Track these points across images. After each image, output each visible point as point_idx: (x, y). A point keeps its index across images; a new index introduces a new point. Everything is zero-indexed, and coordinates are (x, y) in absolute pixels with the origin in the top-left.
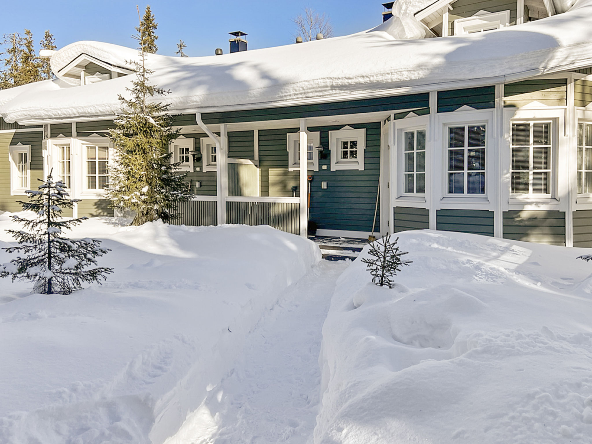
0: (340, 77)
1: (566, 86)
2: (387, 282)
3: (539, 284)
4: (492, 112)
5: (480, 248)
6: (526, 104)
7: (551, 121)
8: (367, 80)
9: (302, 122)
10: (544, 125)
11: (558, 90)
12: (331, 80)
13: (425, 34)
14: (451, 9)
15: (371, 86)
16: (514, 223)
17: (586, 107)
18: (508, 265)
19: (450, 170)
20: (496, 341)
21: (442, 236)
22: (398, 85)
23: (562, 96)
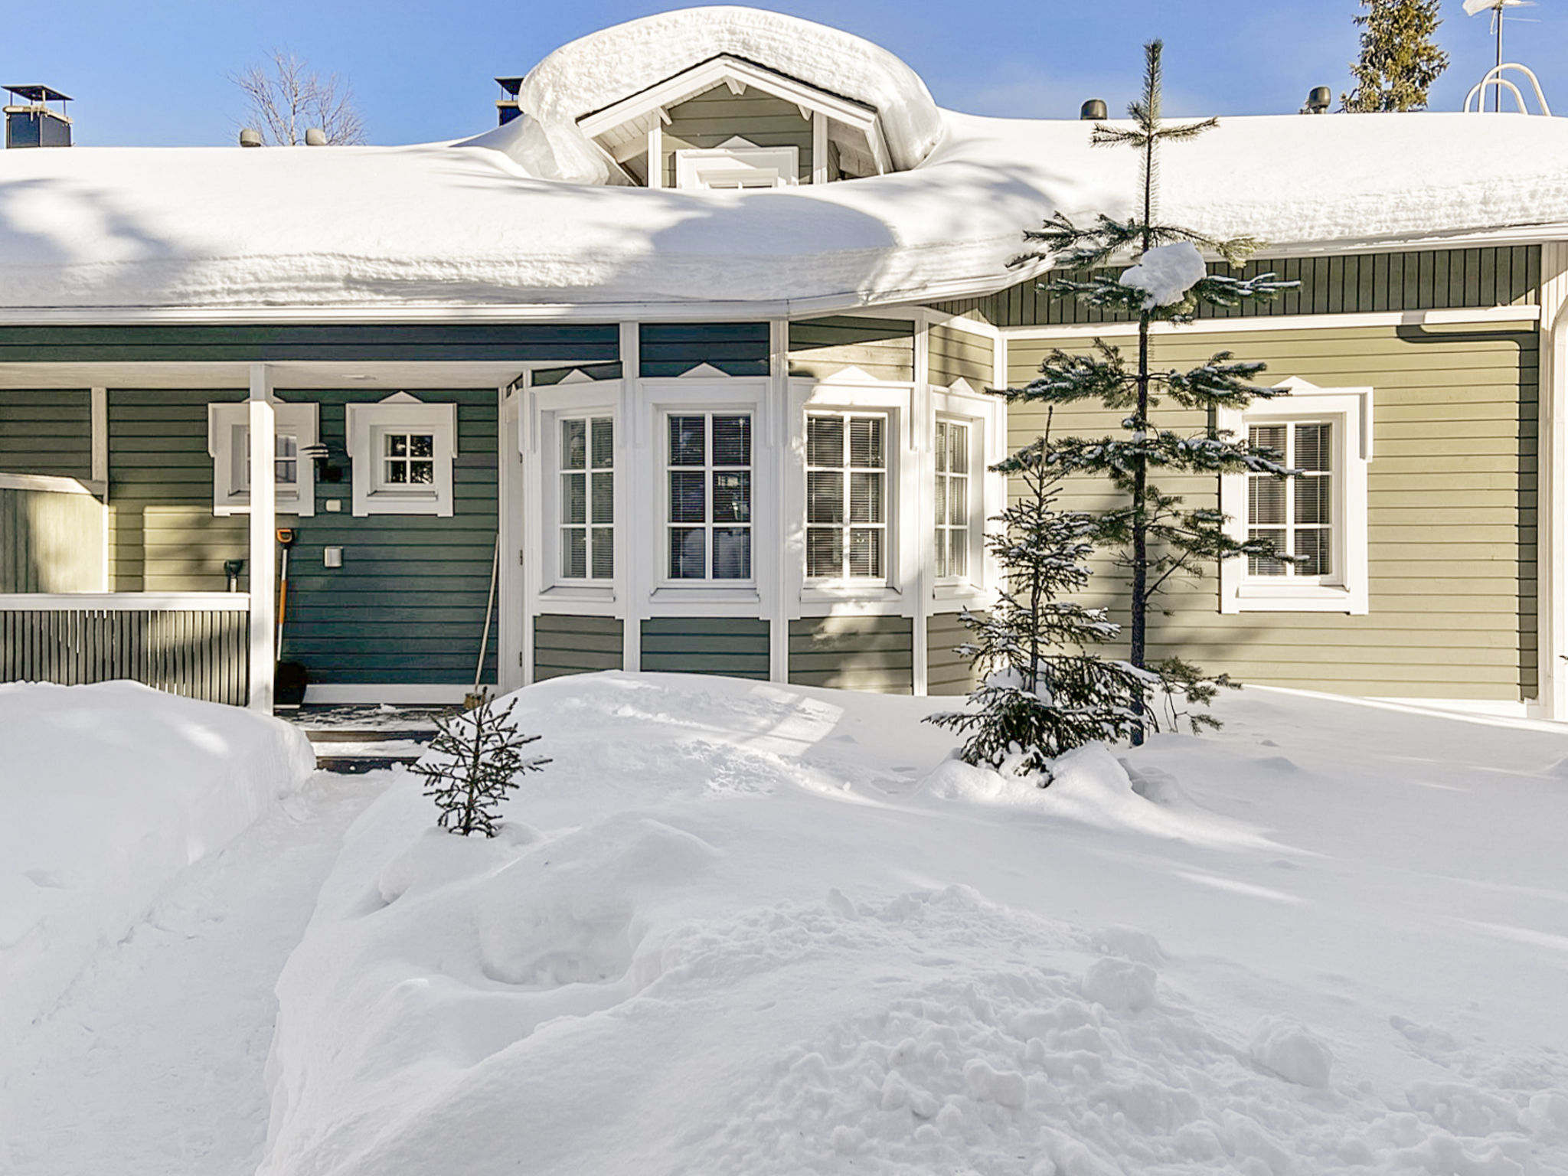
0: (371, 256)
1: (912, 338)
2: (481, 822)
3: (847, 786)
4: (765, 384)
5: (733, 710)
6: (834, 373)
7: (884, 415)
8: (450, 272)
9: (255, 374)
10: (871, 423)
11: (898, 346)
12: (345, 263)
13: (608, 174)
14: (668, 122)
15: (462, 291)
16: (811, 646)
17: (952, 386)
18: (787, 747)
19: (674, 521)
20: (725, 941)
21: (647, 686)
22: (538, 296)
23: (906, 360)
